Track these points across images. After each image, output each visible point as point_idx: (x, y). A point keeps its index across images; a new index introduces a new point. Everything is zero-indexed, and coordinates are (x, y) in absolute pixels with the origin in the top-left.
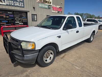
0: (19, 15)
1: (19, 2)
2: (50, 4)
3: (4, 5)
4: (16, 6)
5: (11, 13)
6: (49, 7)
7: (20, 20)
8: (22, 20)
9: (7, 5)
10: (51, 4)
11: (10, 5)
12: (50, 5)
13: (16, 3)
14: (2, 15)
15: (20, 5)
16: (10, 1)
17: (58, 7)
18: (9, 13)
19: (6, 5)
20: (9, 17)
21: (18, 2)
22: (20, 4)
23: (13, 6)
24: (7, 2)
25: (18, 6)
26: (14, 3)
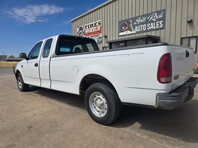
1: (154, 21)
4: (149, 31)
5: (123, 44)
11: (140, 32)
13: (150, 26)
18: (121, 44)
19: (135, 33)
22: (157, 25)
23: (144, 32)
24: (137, 29)
25: (152, 30)
26: (147, 27)
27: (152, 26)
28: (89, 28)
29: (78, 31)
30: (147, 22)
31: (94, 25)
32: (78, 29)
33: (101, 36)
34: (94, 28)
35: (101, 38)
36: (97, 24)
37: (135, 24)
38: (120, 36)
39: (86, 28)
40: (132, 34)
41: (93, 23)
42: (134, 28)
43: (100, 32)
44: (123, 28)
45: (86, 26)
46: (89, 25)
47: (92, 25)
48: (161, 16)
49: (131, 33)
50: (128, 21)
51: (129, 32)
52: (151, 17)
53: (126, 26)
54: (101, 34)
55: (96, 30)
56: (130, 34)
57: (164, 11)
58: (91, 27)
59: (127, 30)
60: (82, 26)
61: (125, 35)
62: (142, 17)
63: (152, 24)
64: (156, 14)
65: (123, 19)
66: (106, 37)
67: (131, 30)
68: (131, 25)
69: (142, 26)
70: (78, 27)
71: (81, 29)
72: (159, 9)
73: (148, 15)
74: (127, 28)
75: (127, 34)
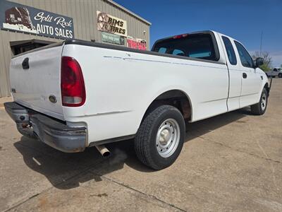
2: (124, 33)
3: (35, 34)
4: (58, 38)
6: (122, 40)
9: (40, 35)
10: (125, 35)
11: (46, 35)
12: (123, 37)
13: (58, 31)
15: (65, 35)
16: (47, 27)
17: (139, 40)
19: (38, 35)
21: (62, 28)
22: (67, 34)
23: (52, 37)
24: (40, 29)
25: (61, 38)
27: (61, 33)
30: (53, 24)
37: (35, 18)
38: (6, 29)
40: (32, 34)
42: (35, 23)
44: (12, 16)
48: (69, 25)
49: (29, 30)
50: (21, 8)
51: (25, 29)
52: (58, 19)
59: (20, 23)
62: (46, 14)
64: (64, 19)
67: (30, 27)
68: (29, 18)
73: (54, 15)
74: (19, 19)
75: (22, 30)
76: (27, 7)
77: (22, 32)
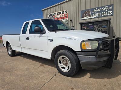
0: (99, 25)
1: (106, 11)
3: (92, 18)
4: (103, 17)
5: (91, 24)
7: (100, 29)
8: (102, 29)
11: (97, 17)
13: (103, 14)
14: (84, 27)
15: (107, 14)
18: (89, 24)
19: (93, 18)
20: (89, 28)
22: (108, 13)
23: (100, 17)
24: (94, 16)
25: (105, 16)
26: (101, 14)
27: (105, 14)
28: (57, 14)
29: (48, 16)
30: (101, 11)
31: (62, 13)
32: (48, 15)
33: (67, 20)
34: (62, 15)
35: (67, 21)
36: (65, 12)
37: (93, 12)
38: (82, 20)
39: (55, 15)
41: (61, 12)
42: (92, 15)
43: (66, 17)
44: (85, 15)
45: (55, 14)
46: (57, 13)
47: (60, 13)
48: (110, 8)
50: (88, 10)
51: (89, 17)
52: (104, 8)
53: (86, 13)
54: (67, 19)
55: (63, 16)
56: (89, 19)
57: (113, 5)
58: (59, 14)
59: (87, 16)
60: (52, 14)
61: (86, 19)
62: (98, 8)
63: (105, 12)
64: (107, 7)
65: (84, 9)
66: (71, 20)
67: (90, 16)
68: (90, 13)
69: (98, 14)
70: (48, 14)
71: (51, 15)
72: (109, 4)
73: (102, 7)
74: (87, 15)
75: (87, 18)
76: (90, 9)
77: (87, 19)
